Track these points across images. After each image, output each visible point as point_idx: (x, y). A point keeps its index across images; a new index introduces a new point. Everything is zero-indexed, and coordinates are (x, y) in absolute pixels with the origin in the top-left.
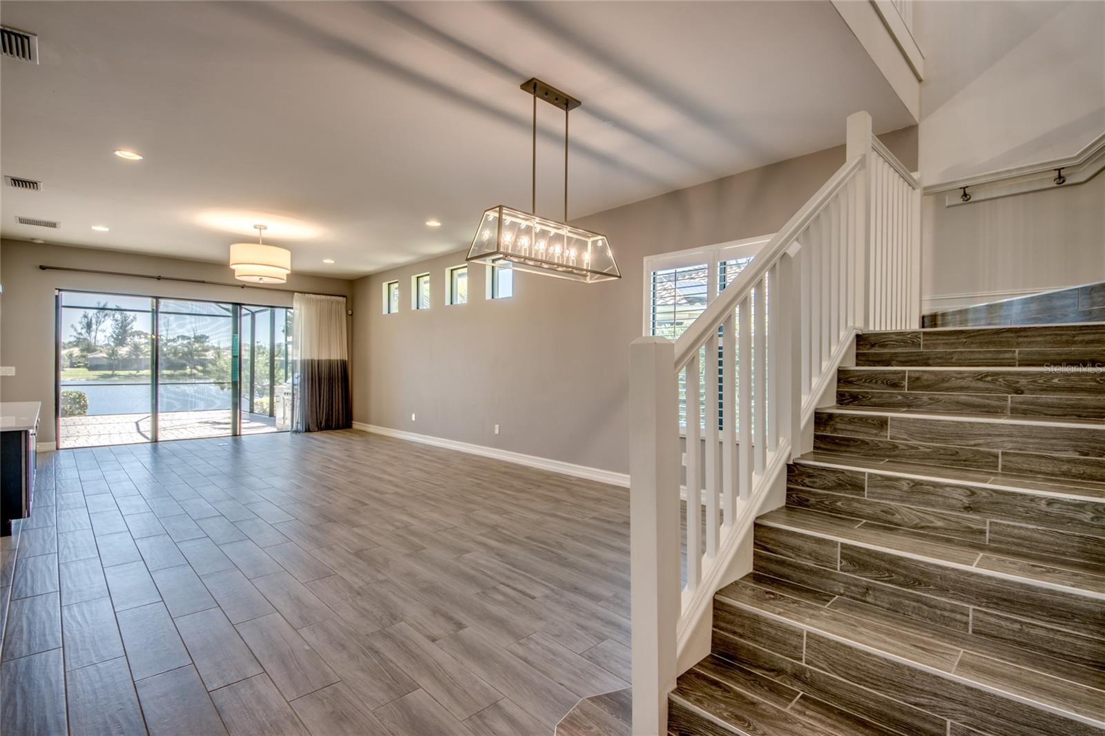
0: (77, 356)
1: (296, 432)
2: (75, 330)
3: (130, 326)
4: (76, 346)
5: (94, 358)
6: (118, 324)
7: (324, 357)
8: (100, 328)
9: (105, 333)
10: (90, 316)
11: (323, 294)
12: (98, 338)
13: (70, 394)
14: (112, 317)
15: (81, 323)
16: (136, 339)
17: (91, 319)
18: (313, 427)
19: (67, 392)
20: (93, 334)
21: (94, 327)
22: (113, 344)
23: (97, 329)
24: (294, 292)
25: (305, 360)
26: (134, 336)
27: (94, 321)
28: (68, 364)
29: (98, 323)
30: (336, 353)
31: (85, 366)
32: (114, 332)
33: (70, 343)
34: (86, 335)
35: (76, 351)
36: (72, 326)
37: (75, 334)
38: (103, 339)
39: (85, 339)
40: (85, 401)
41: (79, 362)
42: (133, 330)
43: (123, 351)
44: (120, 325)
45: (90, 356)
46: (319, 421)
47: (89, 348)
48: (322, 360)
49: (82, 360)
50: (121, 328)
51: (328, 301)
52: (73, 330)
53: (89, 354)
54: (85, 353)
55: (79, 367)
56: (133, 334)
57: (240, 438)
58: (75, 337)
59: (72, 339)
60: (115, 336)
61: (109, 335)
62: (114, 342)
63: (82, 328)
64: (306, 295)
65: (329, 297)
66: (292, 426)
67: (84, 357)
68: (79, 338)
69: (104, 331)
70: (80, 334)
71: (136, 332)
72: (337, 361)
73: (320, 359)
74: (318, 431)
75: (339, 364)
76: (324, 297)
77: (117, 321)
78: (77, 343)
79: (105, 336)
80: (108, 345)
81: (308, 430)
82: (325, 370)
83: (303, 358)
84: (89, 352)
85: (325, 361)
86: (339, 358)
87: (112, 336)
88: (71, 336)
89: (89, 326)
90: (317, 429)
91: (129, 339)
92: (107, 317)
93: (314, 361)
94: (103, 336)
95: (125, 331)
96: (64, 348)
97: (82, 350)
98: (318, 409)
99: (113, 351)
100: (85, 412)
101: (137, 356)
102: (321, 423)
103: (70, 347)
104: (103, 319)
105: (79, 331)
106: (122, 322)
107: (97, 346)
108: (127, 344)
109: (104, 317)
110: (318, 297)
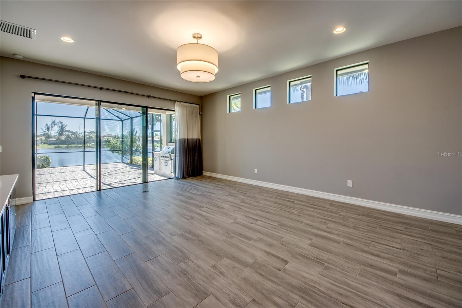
0: (44, 140)
1: (178, 179)
2: (43, 130)
3: (65, 128)
4: (44, 136)
5: (51, 140)
6: (60, 128)
7: (190, 137)
8: (53, 129)
9: (55, 131)
10: (48, 125)
11: (189, 103)
12: (52, 133)
13: (42, 157)
14: (57, 125)
15: (45, 127)
16: (67, 133)
17: (49, 126)
18: (185, 176)
19: (40, 156)
20: (50, 131)
21: (50, 129)
22: (58, 135)
23: (51, 130)
24: (175, 101)
25: (181, 139)
26: (66, 132)
27: (50, 127)
28: (40, 143)
29: (52, 127)
30: (196, 135)
31: (47, 144)
32: (58, 131)
33: (41, 135)
34: (47, 132)
35: (43, 138)
36: (42, 128)
37: (43, 132)
38: (54, 133)
39: (47, 133)
40: (49, 161)
41: (45, 142)
42: (66, 130)
43: (63, 138)
44: (61, 128)
45: (49, 140)
46: (188, 172)
47: (49, 137)
48: (189, 139)
49: (46, 141)
50: (61, 129)
51: (191, 106)
52: (42, 130)
53: (48, 139)
54: (47, 139)
55: (45, 144)
56: (66, 131)
57: (147, 184)
58: (43, 133)
59: (42, 133)
60: (59, 132)
61: (56, 132)
62: (58, 134)
63: (46, 129)
64: (181, 103)
65: (192, 105)
66: (175, 175)
67: (46, 140)
68: (44, 133)
69: (54, 130)
70: (45, 131)
71: (67, 130)
72: (196, 139)
73: (188, 138)
74: (188, 177)
75: (197, 141)
76: (189, 105)
77: (59, 126)
78: (44, 135)
79: (55, 132)
80: (56, 135)
81: (183, 177)
82: (191, 144)
83: (180, 138)
84: (49, 138)
85: (191, 139)
86: (197, 138)
87: (57, 132)
88: (41, 132)
89: (48, 128)
90: (187, 177)
91: (64, 133)
92: (55, 125)
93: (186, 139)
94: (54, 132)
95: (63, 130)
96: (39, 137)
97: (46, 138)
98: (188, 166)
99: (58, 138)
100: (49, 166)
101: (68, 139)
102: (189, 173)
103: (41, 137)
104: (54, 126)
105: (44, 130)
106: (62, 127)
107: (52, 136)
108: (64, 135)
109: (54, 125)
110: (187, 104)
